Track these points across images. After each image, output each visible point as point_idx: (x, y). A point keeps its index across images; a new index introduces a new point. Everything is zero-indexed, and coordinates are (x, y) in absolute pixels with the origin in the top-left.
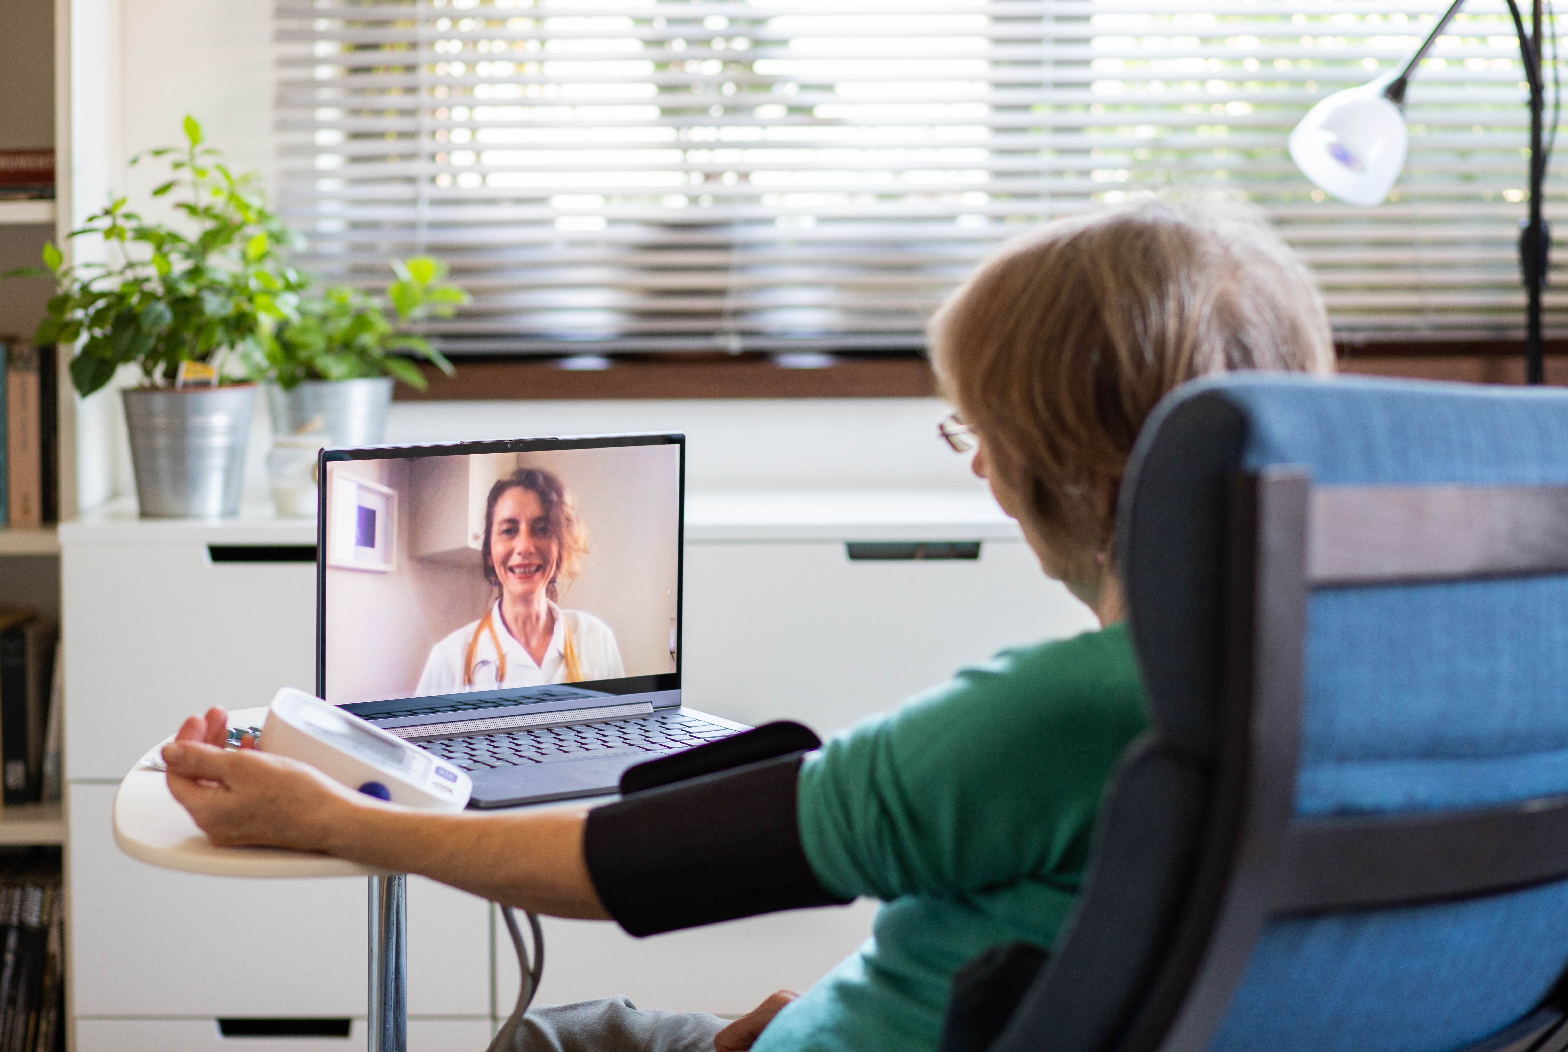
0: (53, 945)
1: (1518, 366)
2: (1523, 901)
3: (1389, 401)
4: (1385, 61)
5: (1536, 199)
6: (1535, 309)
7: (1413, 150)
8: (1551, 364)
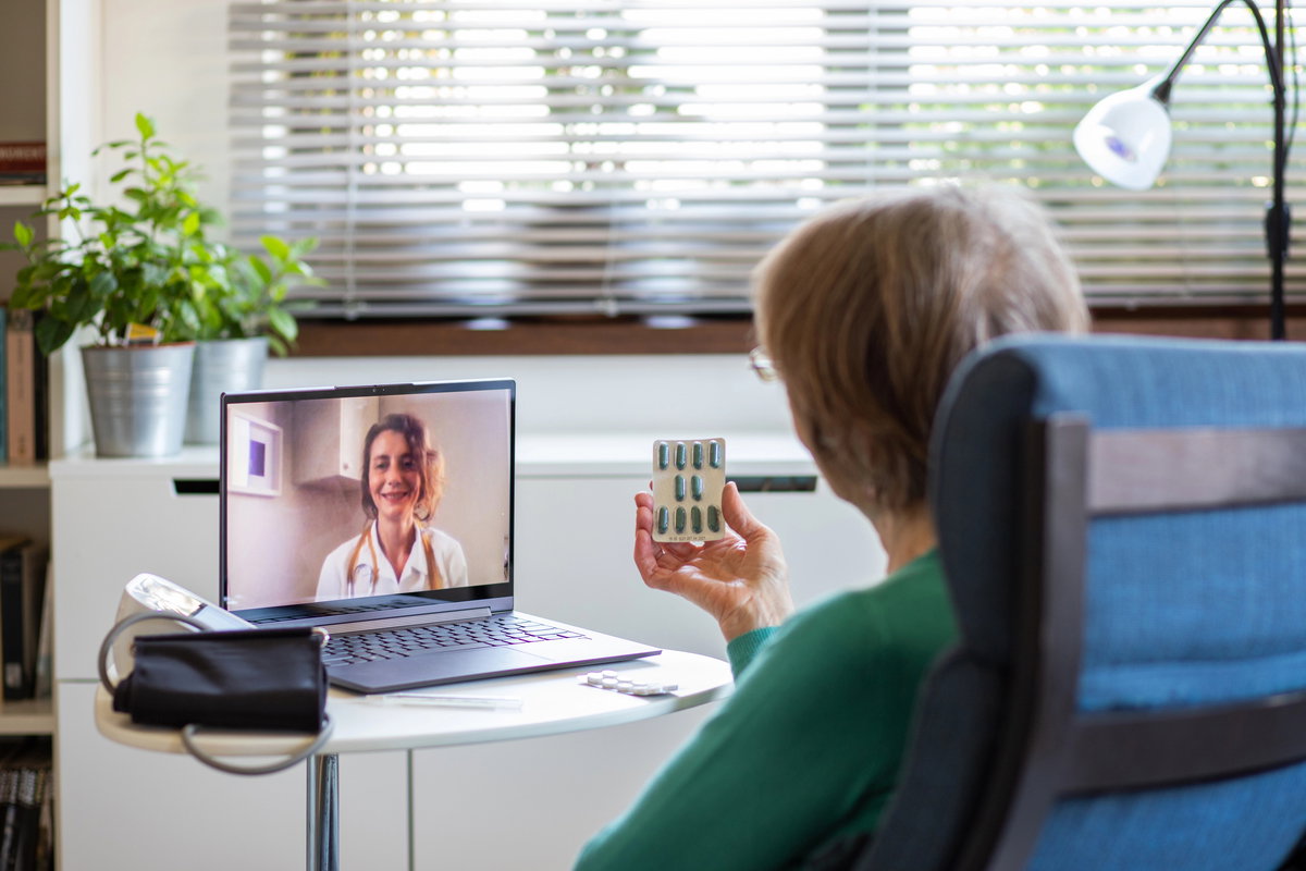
0: (45, 821)
1: (1265, 326)
2: (1268, 782)
3: (1156, 357)
4: (1153, 67)
5: (1279, 185)
6: (1278, 278)
7: (1177, 142)
8: (1291, 325)
